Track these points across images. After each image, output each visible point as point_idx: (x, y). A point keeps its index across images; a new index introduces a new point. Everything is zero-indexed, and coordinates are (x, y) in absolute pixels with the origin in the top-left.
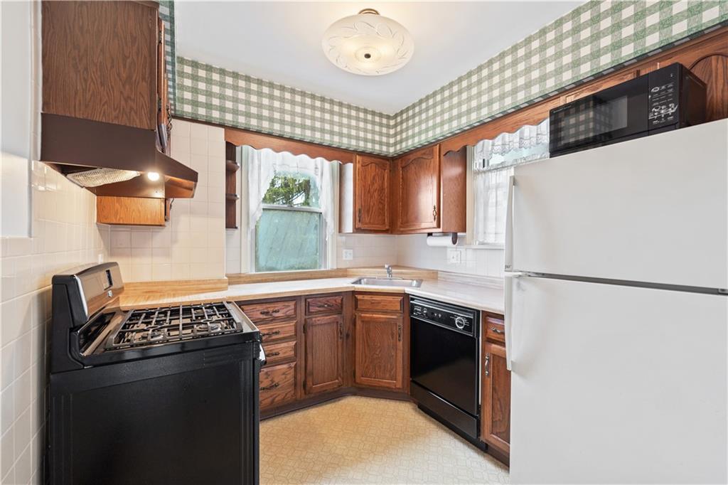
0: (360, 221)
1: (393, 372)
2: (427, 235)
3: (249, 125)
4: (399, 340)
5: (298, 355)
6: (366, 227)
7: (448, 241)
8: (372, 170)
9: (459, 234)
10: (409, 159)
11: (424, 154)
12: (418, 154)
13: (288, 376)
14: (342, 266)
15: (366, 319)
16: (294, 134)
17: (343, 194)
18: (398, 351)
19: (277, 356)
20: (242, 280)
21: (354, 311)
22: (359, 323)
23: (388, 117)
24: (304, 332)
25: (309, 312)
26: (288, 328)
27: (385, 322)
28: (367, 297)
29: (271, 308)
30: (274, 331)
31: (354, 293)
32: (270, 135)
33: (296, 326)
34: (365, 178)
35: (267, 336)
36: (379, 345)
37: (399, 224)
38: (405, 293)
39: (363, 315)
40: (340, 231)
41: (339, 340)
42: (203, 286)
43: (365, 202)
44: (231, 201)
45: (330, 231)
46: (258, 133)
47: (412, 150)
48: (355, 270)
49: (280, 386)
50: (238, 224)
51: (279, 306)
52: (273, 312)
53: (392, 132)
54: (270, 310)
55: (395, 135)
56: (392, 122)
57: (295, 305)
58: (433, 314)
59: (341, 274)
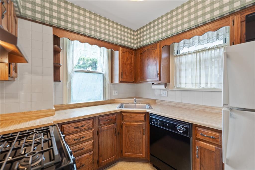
0: (122, 77)
1: (141, 150)
2: (152, 84)
3: (67, 27)
4: (144, 135)
5: (95, 147)
6: (124, 80)
7: (163, 87)
8: (127, 54)
9: (167, 83)
10: (144, 50)
11: (152, 47)
12: (149, 47)
13: (90, 159)
14: (113, 98)
15: (128, 125)
16: (91, 34)
17: (113, 65)
18: (143, 140)
19: (84, 150)
20: (64, 107)
21: (122, 121)
22: (124, 127)
23: (134, 31)
24: (98, 135)
25: (100, 124)
26: (89, 134)
27: (137, 126)
28: (128, 115)
29: (79, 124)
30: (82, 137)
31: (121, 113)
32: (78, 33)
33: (93, 132)
34: (124, 58)
35: (78, 140)
36: (134, 137)
37: (139, 79)
38: (146, 112)
39: (126, 123)
40: (112, 82)
41: (115, 136)
42: (40, 114)
43: (124, 69)
44: (57, 68)
45: (107, 82)
46: (72, 32)
47: (145, 46)
48: (119, 100)
49: (85, 166)
50: (61, 79)
51: (84, 123)
52: (81, 126)
53: (135, 38)
54: (79, 125)
55: (137, 39)
56: (135, 34)
57: (93, 121)
58: (163, 123)
59: (112, 102)
